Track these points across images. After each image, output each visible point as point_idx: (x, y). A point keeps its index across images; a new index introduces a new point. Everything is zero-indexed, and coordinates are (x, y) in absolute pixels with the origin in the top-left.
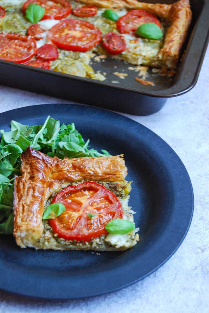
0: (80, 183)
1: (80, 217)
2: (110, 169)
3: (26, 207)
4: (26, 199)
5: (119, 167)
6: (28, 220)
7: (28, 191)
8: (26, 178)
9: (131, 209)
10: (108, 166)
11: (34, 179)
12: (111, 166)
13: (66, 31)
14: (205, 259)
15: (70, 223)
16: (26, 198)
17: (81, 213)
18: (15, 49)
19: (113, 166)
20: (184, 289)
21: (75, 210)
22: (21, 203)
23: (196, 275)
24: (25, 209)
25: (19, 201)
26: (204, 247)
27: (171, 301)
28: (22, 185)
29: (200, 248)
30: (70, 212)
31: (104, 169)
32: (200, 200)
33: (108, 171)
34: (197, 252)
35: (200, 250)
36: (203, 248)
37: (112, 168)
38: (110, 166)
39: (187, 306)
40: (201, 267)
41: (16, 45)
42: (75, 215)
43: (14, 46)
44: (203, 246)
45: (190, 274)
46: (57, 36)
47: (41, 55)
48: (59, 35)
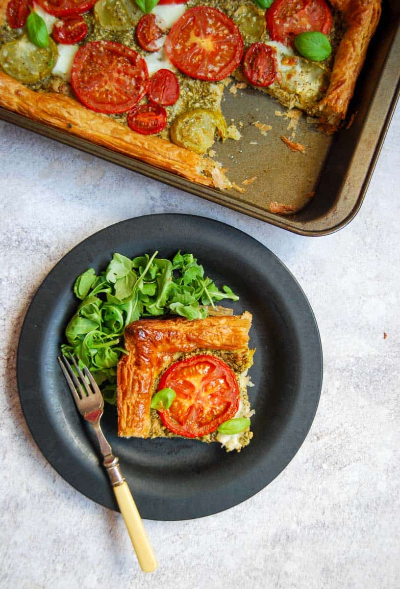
0: (194, 354)
1: (191, 407)
2: (231, 341)
3: (131, 408)
4: (131, 398)
5: (241, 341)
6: (133, 426)
7: (133, 385)
8: (131, 362)
9: (250, 380)
10: (229, 336)
11: (141, 367)
12: (233, 338)
13: (193, 39)
14: (319, 450)
15: (180, 415)
16: (131, 396)
17: (193, 401)
18: (118, 81)
19: (234, 338)
20: (290, 488)
21: (186, 396)
22: (125, 401)
23: (306, 470)
24: (130, 411)
25: (123, 399)
26: (321, 434)
27: (275, 503)
28: (127, 371)
29: (316, 435)
30: (181, 400)
31: (224, 340)
32: (329, 364)
33: (228, 343)
34: (312, 439)
35: (315, 438)
36: (319, 435)
37: (233, 341)
38: (231, 338)
39: (290, 508)
40: (312, 461)
41: (119, 72)
42: (187, 404)
43: (116, 75)
44: (320, 432)
45: (299, 470)
46: (178, 47)
47: (155, 97)
48: (181, 47)
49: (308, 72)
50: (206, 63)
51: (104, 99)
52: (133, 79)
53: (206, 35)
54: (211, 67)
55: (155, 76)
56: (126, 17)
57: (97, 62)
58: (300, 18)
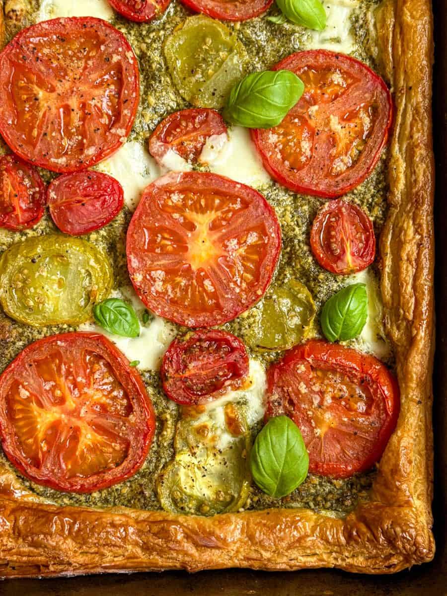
46: (176, 198)
47: (57, 190)
48: (180, 203)
49: (225, 463)
50: (163, 262)
51: (20, 99)
52: (80, 138)
53: (222, 241)
54: (160, 274)
55: (102, 176)
56: (202, 80)
57: (88, 58)
58: (330, 408)
